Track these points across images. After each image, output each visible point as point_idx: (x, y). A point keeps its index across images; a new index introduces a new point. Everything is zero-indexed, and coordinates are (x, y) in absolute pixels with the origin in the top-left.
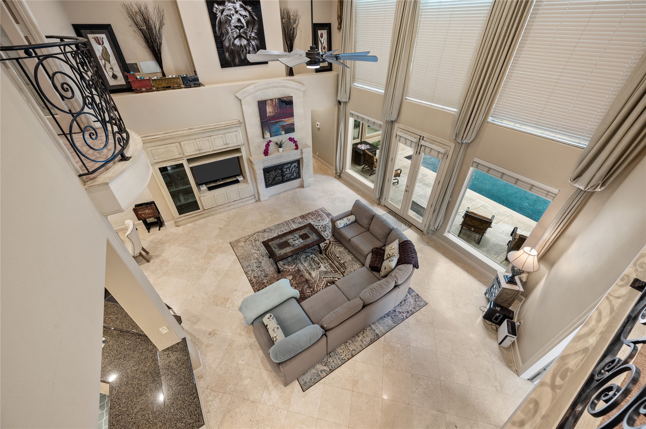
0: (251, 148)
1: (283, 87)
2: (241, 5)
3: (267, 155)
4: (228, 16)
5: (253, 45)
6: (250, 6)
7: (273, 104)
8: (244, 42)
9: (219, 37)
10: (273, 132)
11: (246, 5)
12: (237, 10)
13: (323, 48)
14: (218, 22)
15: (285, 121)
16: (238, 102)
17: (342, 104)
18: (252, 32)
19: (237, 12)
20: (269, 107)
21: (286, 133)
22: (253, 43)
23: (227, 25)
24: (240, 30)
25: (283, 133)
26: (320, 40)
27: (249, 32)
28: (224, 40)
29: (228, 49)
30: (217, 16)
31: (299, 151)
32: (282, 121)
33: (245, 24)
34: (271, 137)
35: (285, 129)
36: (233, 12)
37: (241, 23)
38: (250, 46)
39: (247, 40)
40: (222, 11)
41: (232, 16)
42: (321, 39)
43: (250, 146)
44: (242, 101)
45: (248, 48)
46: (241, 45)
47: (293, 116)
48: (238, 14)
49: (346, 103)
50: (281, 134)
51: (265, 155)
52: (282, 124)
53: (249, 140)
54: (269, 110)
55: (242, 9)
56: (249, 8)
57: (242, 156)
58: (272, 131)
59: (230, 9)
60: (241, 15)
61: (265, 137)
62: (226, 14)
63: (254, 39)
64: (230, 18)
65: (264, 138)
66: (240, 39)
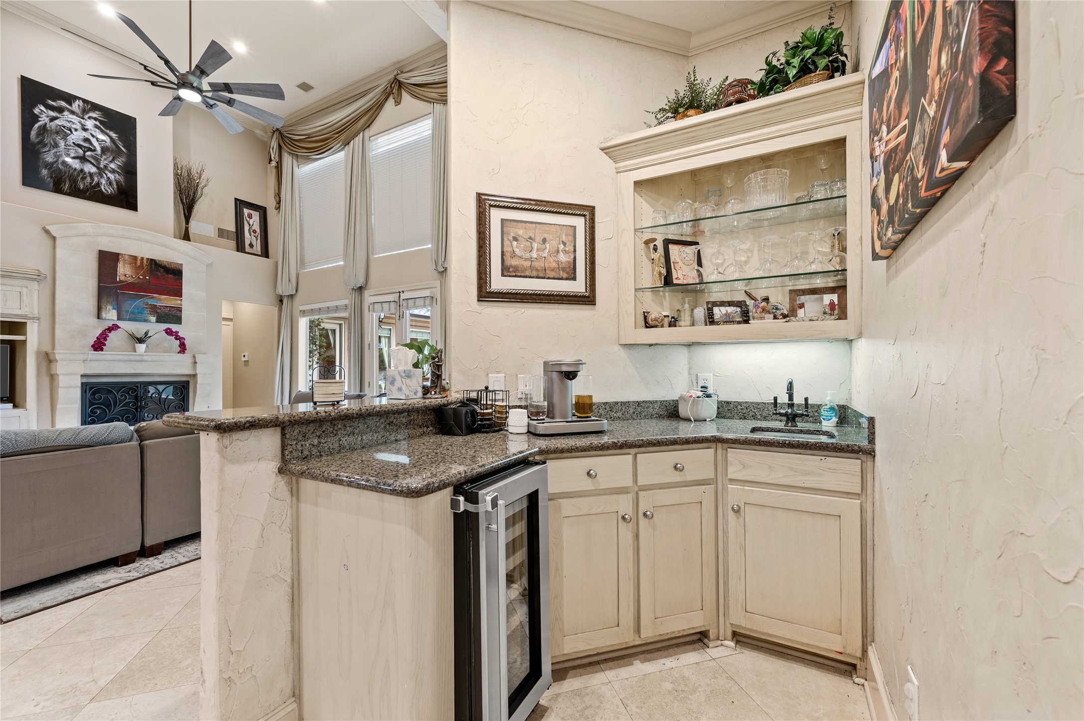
0: (57, 332)
1: (165, 246)
2: (95, 124)
3: (102, 350)
4: (64, 127)
5: (108, 178)
6: (115, 133)
7: (136, 264)
8: (90, 168)
9: (34, 145)
10: (127, 312)
11: (107, 129)
12: (86, 127)
13: (251, 231)
14: (40, 127)
15: (160, 300)
16: (48, 242)
17: (285, 301)
18: (111, 162)
19: (85, 130)
20: (124, 265)
21: (158, 321)
22: (112, 176)
23: (59, 137)
24: (85, 152)
25: (153, 319)
26: (246, 220)
27: (105, 160)
28: (45, 152)
29: (49, 166)
30: (40, 119)
31: (186, 358)
32: (153, 298)
33: (98, 149)
34: (119, 319)
35: (157, 312)
36: (78, 126)
37: (91, 143)
38: (102, 177)
39: (98, 168)
40: (53, 119)
41: (73, 130)
42: (248, 219)
43: (57, 326)
44: (58, 242)
45: (96, 179)
46: (82, 171)
47: (181, 296)
48: (89, 134)
49: (291, 297)
50: (146, 321)
51: (95, 350)
52: (151, 302)
53: (57, 314)
54: (124, 271)
55: (97, 130)
56: (114, 135)
57: (25, 342)
58: (123, 309)
59: (71, 121)
60: (93, 136)
61: (104, 315)
62: (60, 124)
63: (113, 171)
64: (69, 132)
65: (99, 316)
66: (82, 162)
